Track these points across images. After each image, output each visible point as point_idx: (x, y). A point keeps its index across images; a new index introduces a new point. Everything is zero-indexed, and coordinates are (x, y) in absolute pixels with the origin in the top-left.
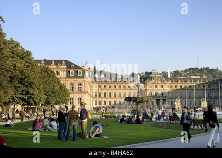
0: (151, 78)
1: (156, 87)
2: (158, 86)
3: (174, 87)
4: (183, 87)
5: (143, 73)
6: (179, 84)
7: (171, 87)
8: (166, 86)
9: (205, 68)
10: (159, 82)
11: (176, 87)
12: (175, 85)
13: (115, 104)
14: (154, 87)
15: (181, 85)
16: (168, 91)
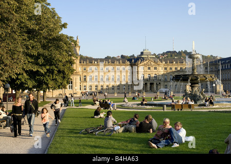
0: (143, 59)
1: (149, 68)
2: (151, 68)
3: (168, 69)
4: (179, 69)
5: (119, 57)
6: (174, 65)
7: (166, 69)
8: (160, 68)
9: (184, 51)
10: (153, 63)
11: (171, 69)
12: (169, 67)
13: (102, 89)
14: (146, 68)
15: (177, 66)
16: (162, 73)
